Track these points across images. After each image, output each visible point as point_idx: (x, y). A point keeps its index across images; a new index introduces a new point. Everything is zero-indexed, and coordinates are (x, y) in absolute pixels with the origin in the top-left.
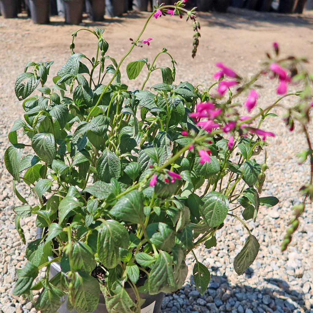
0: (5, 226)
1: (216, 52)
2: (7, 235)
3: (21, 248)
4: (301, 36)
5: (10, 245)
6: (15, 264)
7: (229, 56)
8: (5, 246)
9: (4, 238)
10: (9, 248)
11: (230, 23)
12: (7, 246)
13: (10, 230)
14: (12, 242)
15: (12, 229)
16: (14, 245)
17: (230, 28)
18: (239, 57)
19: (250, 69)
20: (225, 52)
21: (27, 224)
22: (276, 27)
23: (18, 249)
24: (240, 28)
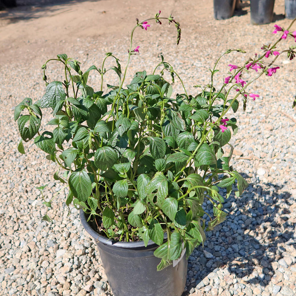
0: (3, 274)
1: (39, 43)
2: (14, 278)
3: (37, 277)
4: (91, 10)
5: (25, 283)
6: (44, 291)
7: (53, 43)
8: (21, 287)
9: (12, 282)
10: (26, 285)
11: (28, 15)
12: (23, 285)
13: (11, 274)
14: (25, 280)
15: (12, 271)
16: (28, 279)
17: (33, 19)
18: (61, 41)
19: (77, 48)
20: (46, 41)
21: (22, 259)
22: (66, 7)
23: (35, 280)
24: (40, 16)
